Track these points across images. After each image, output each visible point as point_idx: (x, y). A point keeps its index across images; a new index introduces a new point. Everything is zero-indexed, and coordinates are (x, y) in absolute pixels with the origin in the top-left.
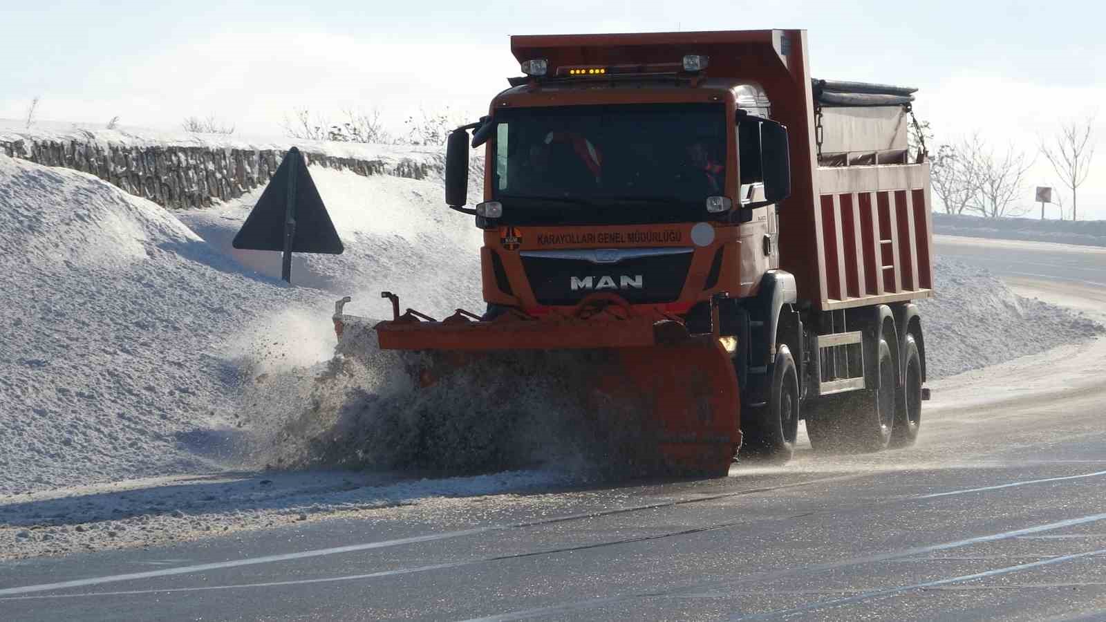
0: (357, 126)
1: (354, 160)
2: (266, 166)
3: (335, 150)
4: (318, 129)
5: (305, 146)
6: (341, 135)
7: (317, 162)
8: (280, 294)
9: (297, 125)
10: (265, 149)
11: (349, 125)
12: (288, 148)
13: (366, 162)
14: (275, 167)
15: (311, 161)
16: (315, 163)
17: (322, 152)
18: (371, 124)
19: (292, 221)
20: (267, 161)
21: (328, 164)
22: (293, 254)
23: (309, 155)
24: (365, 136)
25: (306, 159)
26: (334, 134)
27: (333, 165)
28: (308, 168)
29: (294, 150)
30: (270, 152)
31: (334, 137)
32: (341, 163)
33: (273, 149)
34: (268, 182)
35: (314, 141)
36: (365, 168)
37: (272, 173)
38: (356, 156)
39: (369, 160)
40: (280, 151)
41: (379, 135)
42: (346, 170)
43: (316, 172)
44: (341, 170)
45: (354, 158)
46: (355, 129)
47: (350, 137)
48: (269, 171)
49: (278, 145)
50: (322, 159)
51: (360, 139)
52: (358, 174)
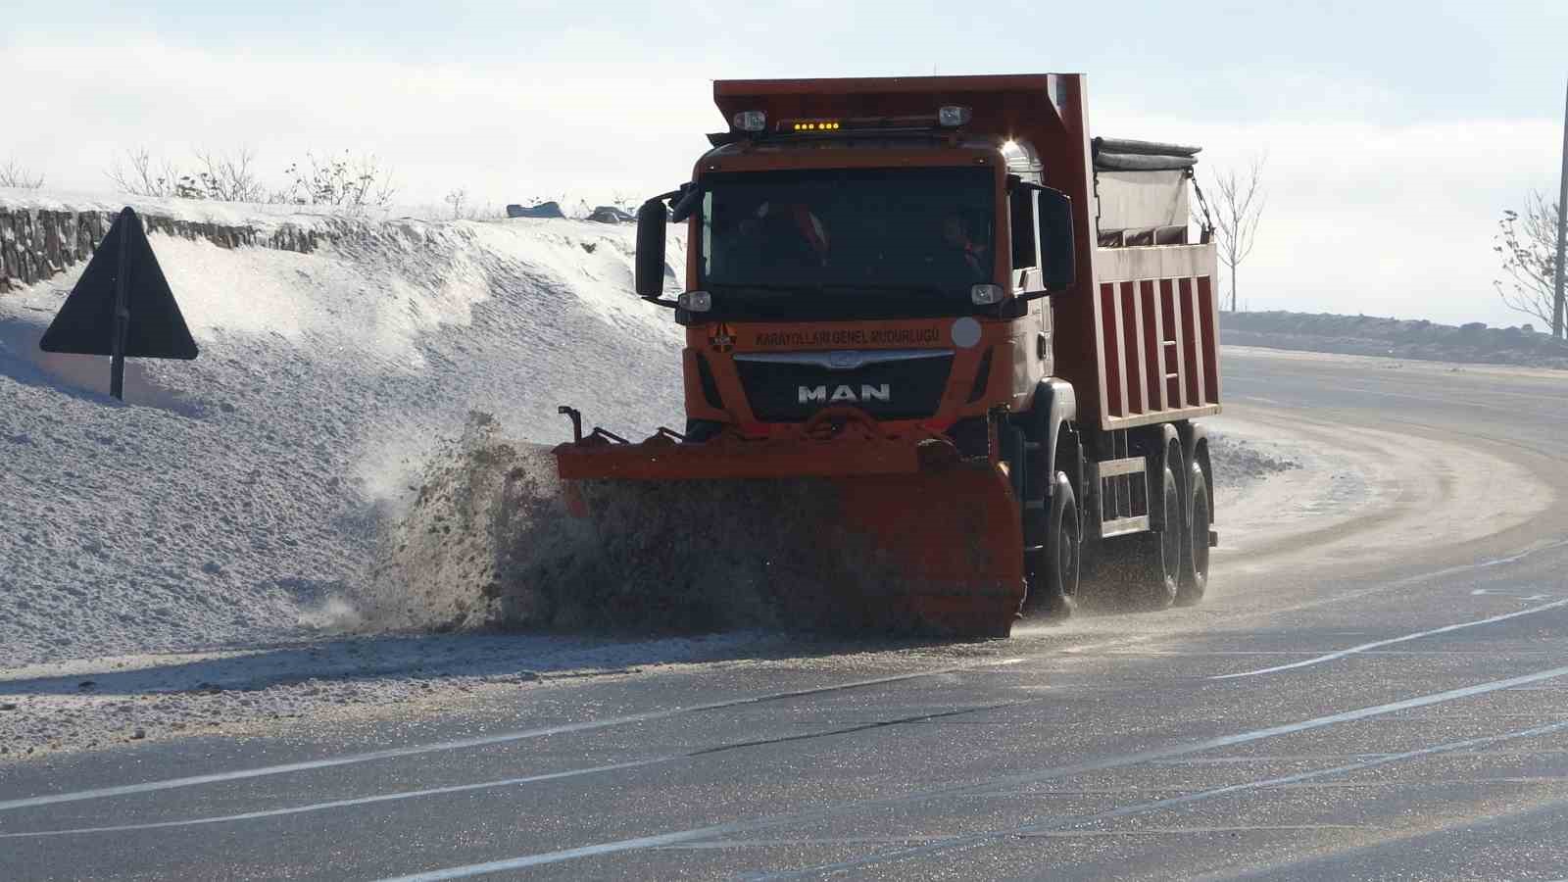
0: (218, 176)
1: (214, 225)
2: (88, 233)
3: (186, 211)
4: (161, 181)
5: (144, 206)
6: (194, 190)
7: (160, 228)
8: (108, 416)
9: (132, 176)
10: (86, 210)
11: (205, 175)
12: (118, 208)
13: (230, 229)
14: (101, 236)
15: (152, 227)
16: (157, 230)
17: (167, 213)
18: (238, 175)
19: (125, 313)
20: (89, 228)
21: (176, 231)
22: (126, 359)
23: (149, 218)
24: (229, 190)
25: (145, 223)
26: (184, 189)
27: (183, 233)
28: (147, 236)
29: (128, 211)
30: (93, 214)
31: (185, 192)
32: (193, 230)
33: (98, 209)
34: (90, 256)
35: (157, 198)
36: (227, 237)
37: (96, 243)
38: (215, 220)
39: (234, 225)
40: (108, 213)
41: (248, 190)
42: (202, 240)
43: (161, 245)
44: (194, 239)
45: (212, 222)
46: (214, 182)
47: (207, 192)
48: (92, 242)
49: (106, 203)
50: (167, 224)
51: (221, 195)
52: (218, 246)
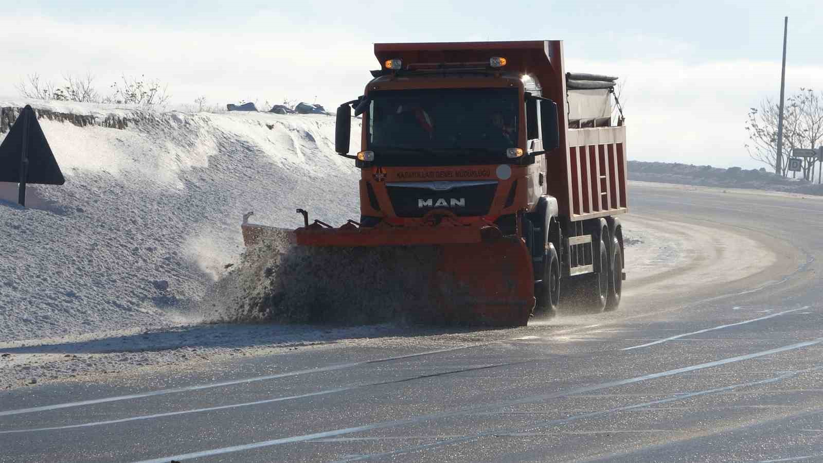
0: (75, 89)
1: (73, 114)
2: (7, 118)
3: (58, 107)
4: (45, 91)
5: (37, 104)
6: (63, 96)
7: (45, 116)
8: (17, 215)
9: (29, 88)
10: (5, 106)
11: (69, 88)
12: (23, 105)
13: (82, 116)
14: (14, 120)
15: (41, 116)
16: (43, 117)
17: (48, 109)
18: (86, 87)
19: (26, 160)
20: (7, 115)
21: (53, 118)
22: (27, 185)
23: (39, 111)
24: (81, 96)
25: (37, 114)
26: (58, 95)
27: (57, 118)
28: (38, 120)
29: (28, 107)
30: (10, 109)
31: (58, 97)
32: (62, 117)
33: (12, 106)
34: (8, 131)
35: (43, 100)
36: (80, 120)
37: (12, 124)
38: (74, 112)
39: (84, 115)
40: (18, 108)
41: (91, 96)
42: (67, 122)
43: (44, 124)
44: (63, 122)
45: (72, 113)
46: (73, 92)
47: (69, 97)
48: (9, 123)
49: (16, 103)
50: (49, 114)
51: (77, 99)
52: (76, 125)
